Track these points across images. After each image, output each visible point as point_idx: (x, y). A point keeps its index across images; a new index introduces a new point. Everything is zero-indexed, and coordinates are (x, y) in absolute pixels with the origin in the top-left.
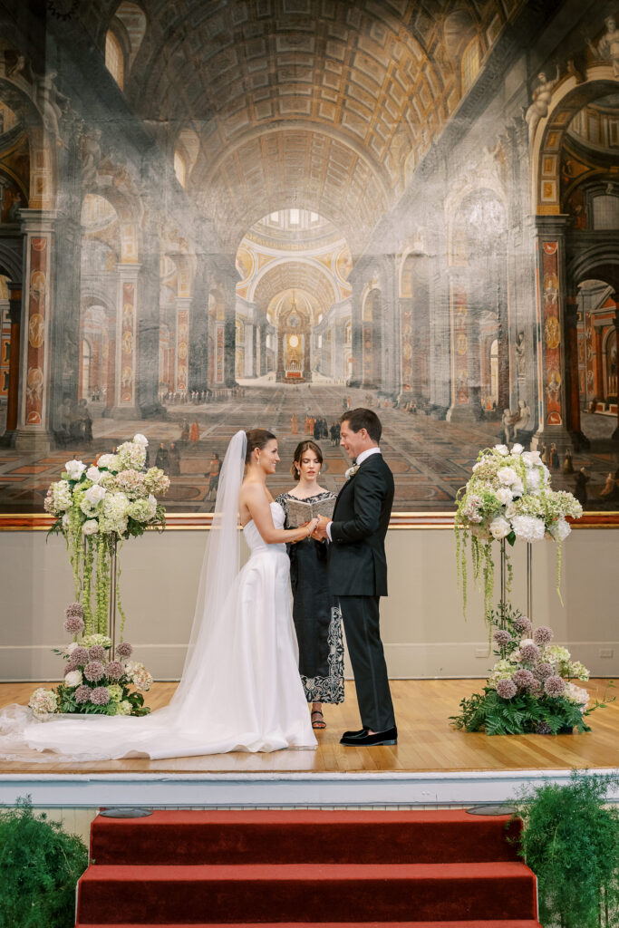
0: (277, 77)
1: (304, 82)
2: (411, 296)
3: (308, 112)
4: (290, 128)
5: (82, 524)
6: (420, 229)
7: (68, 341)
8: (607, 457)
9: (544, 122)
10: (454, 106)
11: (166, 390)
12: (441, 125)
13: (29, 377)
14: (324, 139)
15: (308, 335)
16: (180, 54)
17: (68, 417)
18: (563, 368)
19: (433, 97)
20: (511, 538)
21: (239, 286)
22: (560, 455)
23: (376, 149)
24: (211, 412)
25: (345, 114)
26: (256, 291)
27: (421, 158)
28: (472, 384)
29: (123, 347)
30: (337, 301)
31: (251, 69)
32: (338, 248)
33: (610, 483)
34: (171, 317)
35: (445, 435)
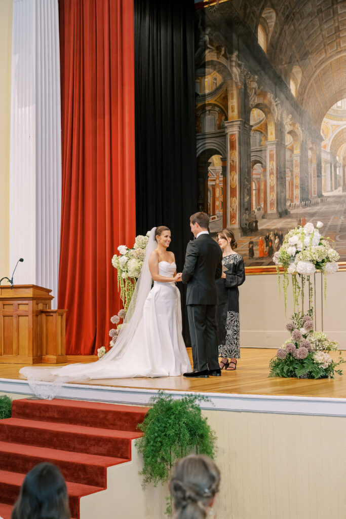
0: (339, 28)
11: (290, 202)
13: (231, 202)
16: (292, 28)
17: (247, 220)
21: (323, 143)
26: (331, 145)
29: (270, 182)
34: (291, 165)
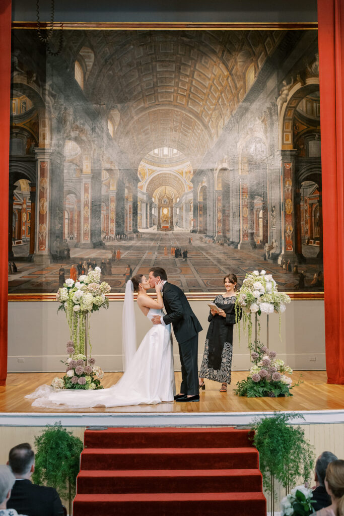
0: (157, 83)
1: (170, 86)
2: (221, 189)
3: (172, 100)
4: (163, 108)
5: (73, 307)
6: (226, 157)
7: (58, 211)
8: (313, 266)
9: (285, 105)
10: (242, 96)
11: (105, 234)
12: (236, 106)
13: (40, 228)
14: (179, 113)
15: (172, 208)
16: (111, 72)
17: (58, 247)
18: (293, 223)
19: (232, 93)
20: (259, 312)
21: (139, 184)
22: (292, 265)
23: (204, 118)
24: (126, 245)
25: (190, 101)
26: (147, 187)
27: (226, 122)
28: (250, 231)
29: (84, 214)
30: (186, 192)
31: (144, 80)
32: (187, 166)
33: (316, 278)
34: (107, 200)
35: (237, 256)
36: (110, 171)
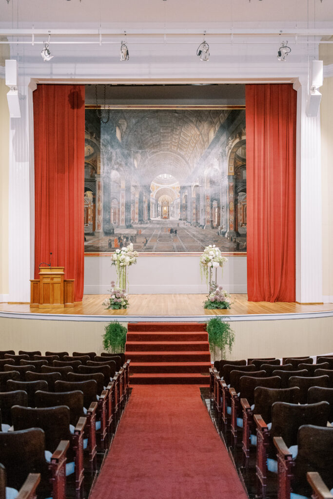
1: (168, 140)
2: (195, 197)
3: (169, 148)
4: (164, 152)
5: (120, 263)
6: (198, 179)
7: (108, 208)
8: (243, 238)
9: (230, 151)
10: (207, 146)
12: (203, 151)
13: (98, 217)
14: (173, 155)
15: (169, 207)
16: (136, 133)
17: (108, 228)
18: (234, 215)
19: (201, 144)
20: (212, 267)
21: (151, 194)
22: (233, 238)
23: (186, 158)
24: (144, 227)
25: (179, 149)
27: (198, 160)
28: (210, 219)
29: (122, 210)
30: (176, 198)
31: (154, 137)
32: (177, 184)
33: (246, 245)
34: (134, 202)
35: (203, 233)
36: (135, 187)
